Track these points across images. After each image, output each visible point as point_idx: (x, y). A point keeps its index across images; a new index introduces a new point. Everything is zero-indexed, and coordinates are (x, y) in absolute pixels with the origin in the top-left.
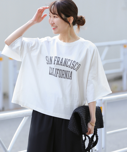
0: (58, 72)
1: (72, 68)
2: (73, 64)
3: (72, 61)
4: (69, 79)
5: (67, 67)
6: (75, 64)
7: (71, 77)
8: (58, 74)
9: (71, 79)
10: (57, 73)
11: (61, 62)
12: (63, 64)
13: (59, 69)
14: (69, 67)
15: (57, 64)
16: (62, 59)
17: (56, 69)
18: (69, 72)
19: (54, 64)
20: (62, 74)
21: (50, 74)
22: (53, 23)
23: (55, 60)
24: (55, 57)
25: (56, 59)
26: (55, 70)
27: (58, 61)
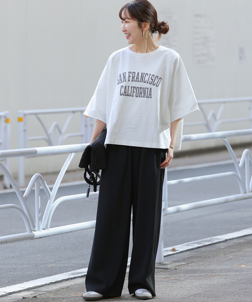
0: (135, 90)
1: (151, 84)
2: (151, 79)
3: (150, 75)
4: (149, 97)
5: (145, 82)
6: (154, 79)
7: (151, 95)
8: (135, 94)
9: (151, 98)
10: (134, 92)
11: (137, 78)
12: (139, 80)
13: (135, 87)
14: (147, 83)
15: (132, 81)
16: (138, 73)
17: (132, 87)
18: (148, 88)
19: (129, 81)
20: (140, 93)
21: (121, 95)
22: (124, 30)
23: (129, 76)
24: (129, 72)
25: (131, 75)
26: (130, 88)
27: (133, 77)
